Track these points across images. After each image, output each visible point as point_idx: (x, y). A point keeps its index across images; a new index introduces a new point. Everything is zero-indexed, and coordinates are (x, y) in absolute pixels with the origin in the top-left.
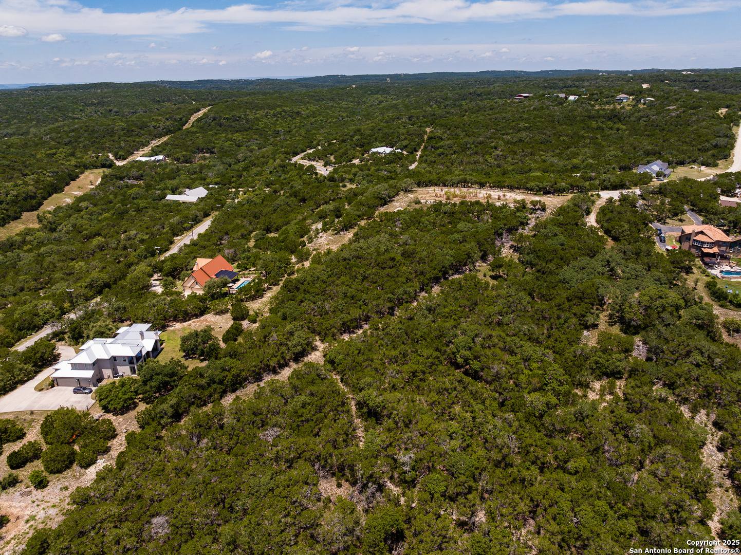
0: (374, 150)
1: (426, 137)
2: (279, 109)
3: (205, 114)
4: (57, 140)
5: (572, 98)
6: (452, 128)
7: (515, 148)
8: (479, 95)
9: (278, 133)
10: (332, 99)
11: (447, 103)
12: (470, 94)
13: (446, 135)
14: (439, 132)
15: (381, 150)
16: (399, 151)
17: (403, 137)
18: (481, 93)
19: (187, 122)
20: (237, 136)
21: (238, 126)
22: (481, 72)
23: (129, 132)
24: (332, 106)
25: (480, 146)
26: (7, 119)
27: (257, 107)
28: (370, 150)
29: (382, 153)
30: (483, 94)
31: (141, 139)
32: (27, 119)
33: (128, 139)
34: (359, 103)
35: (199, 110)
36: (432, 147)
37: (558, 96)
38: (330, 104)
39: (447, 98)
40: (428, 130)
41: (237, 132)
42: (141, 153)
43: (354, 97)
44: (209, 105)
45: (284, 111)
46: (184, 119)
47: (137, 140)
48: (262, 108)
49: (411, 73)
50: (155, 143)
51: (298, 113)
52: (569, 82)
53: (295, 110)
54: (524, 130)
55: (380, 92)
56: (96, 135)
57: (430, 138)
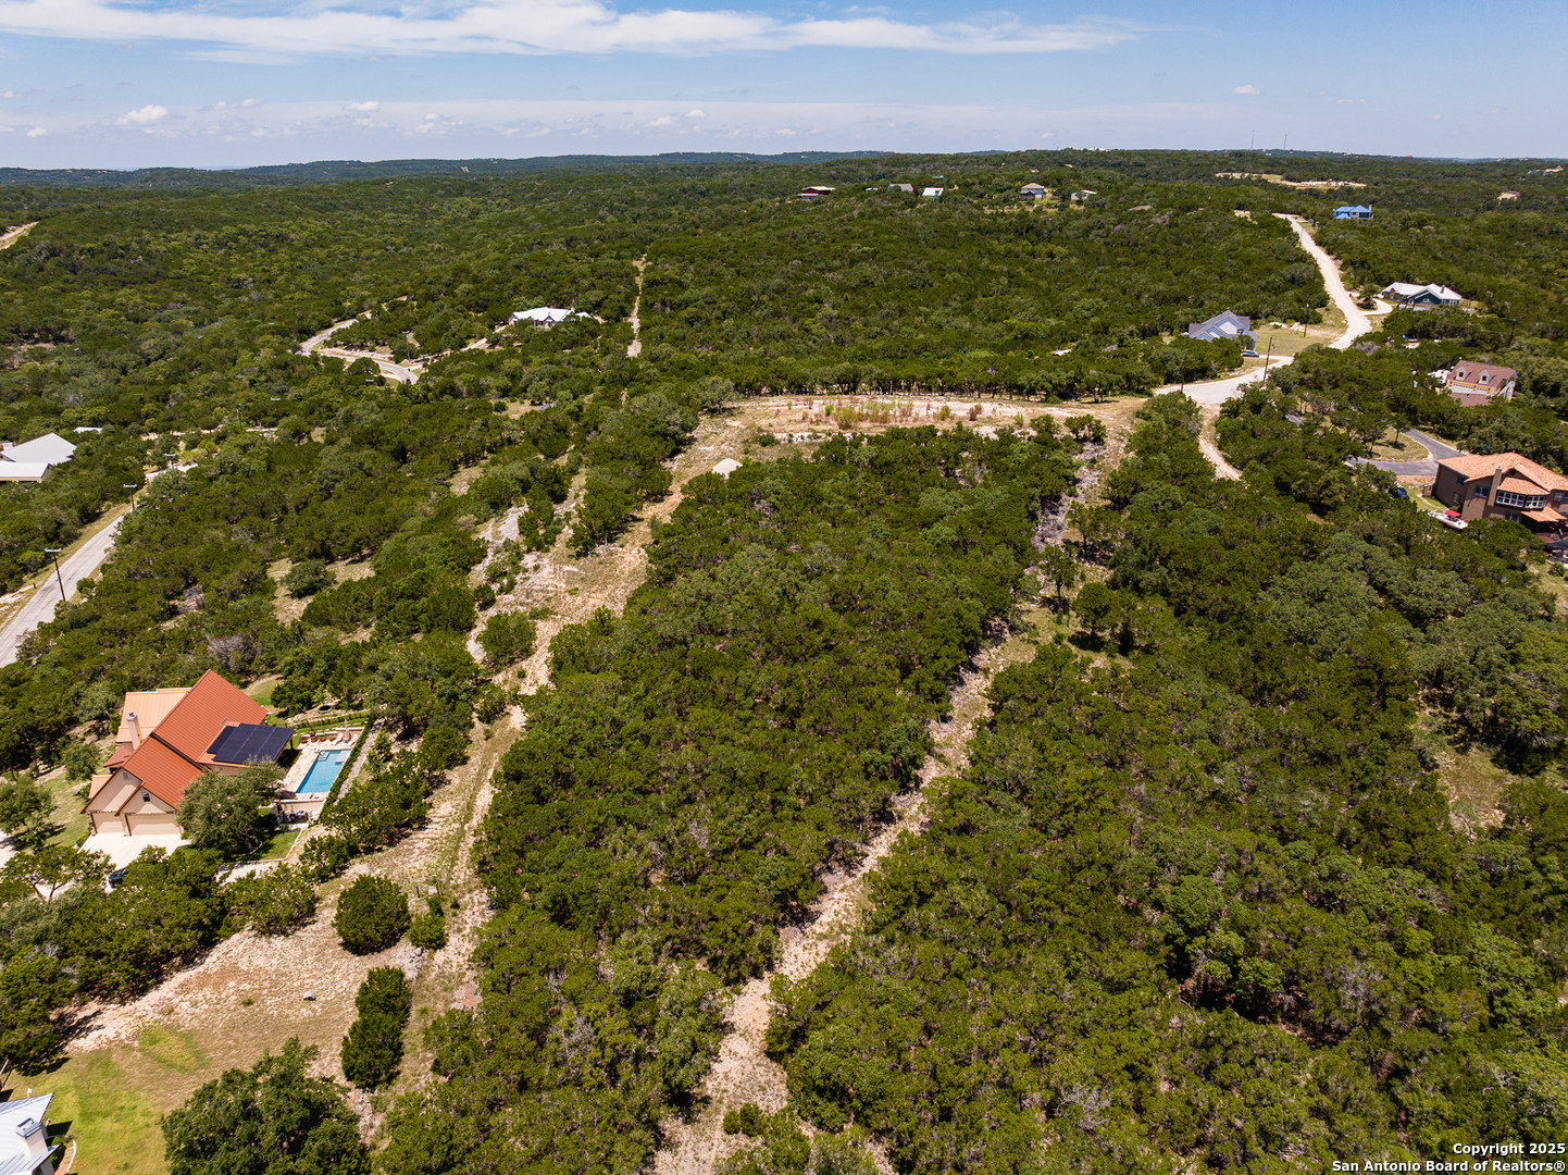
0: (519, 315)
1: (639, 281)
2: (228, 229)
3: (22, 240)
5: (929, 192)
6: (698, 260)
8: (703, 194)
9: (238, 284)
10: (357, 207)
12: (685, 191)
13: (690, 275)
14: (670, 270)
15: (538, 314)
16: (586, 315)
18: (708, 190)
21: (125, 270)
22: (663, 156)
24: (362, 222)
28: (511, 314)
29: (542, 324)
30: (712, 192)
36: (666, 303)
37: (899, 189)
38: (356, 218)
39: (633, 199)
40: (640, 265)
41: (124, 285)
43: (410, 202)
44: (31, 219)
45: (244, 233)
48: (182, 226)
52: (879, 167)
55: (467, 192)
57: (651, 284)
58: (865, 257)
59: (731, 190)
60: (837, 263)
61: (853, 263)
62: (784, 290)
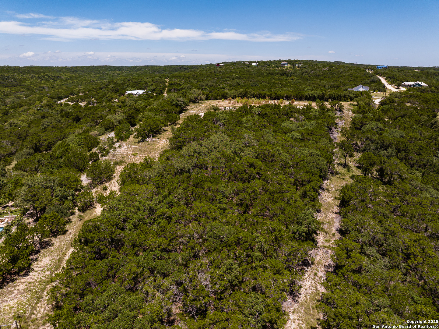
1: (167, 84)
5: (254, 64)
6: (185, 78)
14: (177, 81)
28: (125, 92)
29: (136, 95)
36: (175, 90)
37: (245, 63)
39: (165, 70)
40: (167, 80)
57: (171, 85)
58: (237, 78)
59: (194, 68)
60: (229, 79)
61: (233, 80)
62: (213, 86)
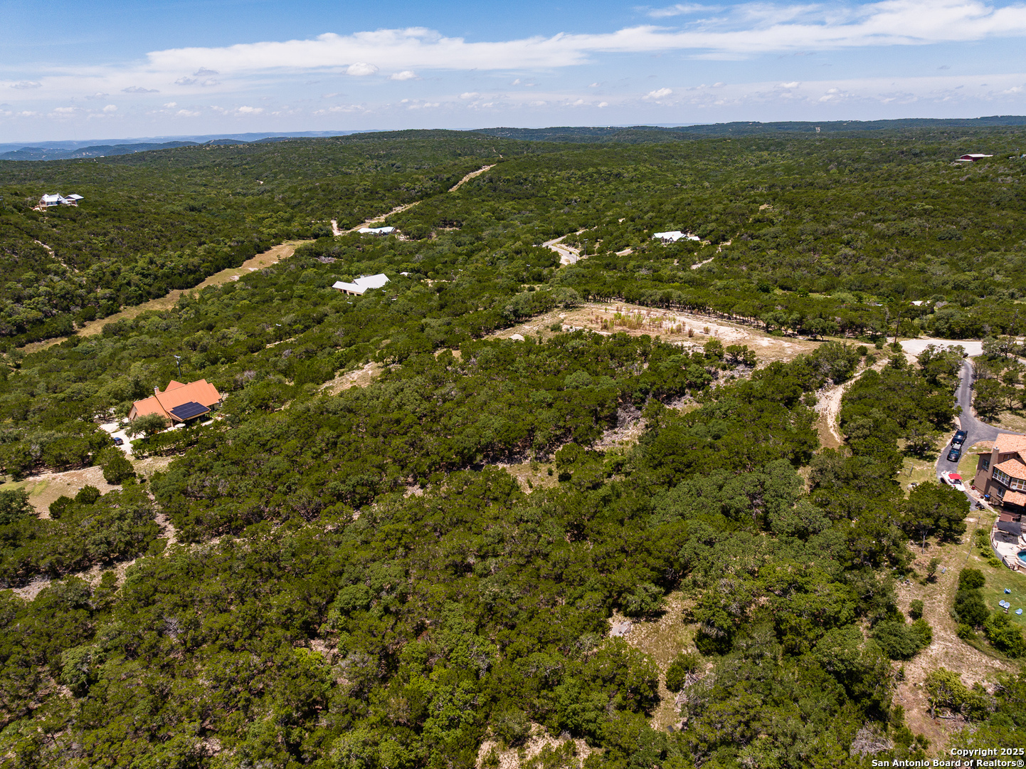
0: (658, 235)
1: (751, 219)
2: (591, 170)
3: (483, 175)
4: (287, 201)
7: (882, 245)
10: (686, 157)
11: (856, 165)
13: (781, 218)
15: (667, 235)
16: (697, 239)
17: (713, 217)
19: (455, 184)
20: (508, 206)
23: (371, 193)
25: (825, 239)
26: (276, 174)
27: (562, 166)
31: (380, 205)
32: (295, 173)
33: (365, 203)
34: (726, 163)
35: (480, 168)
36: (749, 235)
42: (374, 221)
44: (496, 162)
45: (599, 172)
46: (453, 180)
47: (376, 205)
48: (569, 167)
49: (863, 120)
50: (399, 209)
51: (618, 175)
53: (615, 172)
54: (920, 215)
55: (772, 148)
56: (331, 197)
57: (756, 221)
60: (893, 216)
61: (906, 217)
